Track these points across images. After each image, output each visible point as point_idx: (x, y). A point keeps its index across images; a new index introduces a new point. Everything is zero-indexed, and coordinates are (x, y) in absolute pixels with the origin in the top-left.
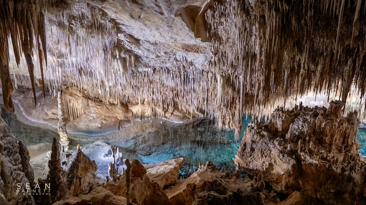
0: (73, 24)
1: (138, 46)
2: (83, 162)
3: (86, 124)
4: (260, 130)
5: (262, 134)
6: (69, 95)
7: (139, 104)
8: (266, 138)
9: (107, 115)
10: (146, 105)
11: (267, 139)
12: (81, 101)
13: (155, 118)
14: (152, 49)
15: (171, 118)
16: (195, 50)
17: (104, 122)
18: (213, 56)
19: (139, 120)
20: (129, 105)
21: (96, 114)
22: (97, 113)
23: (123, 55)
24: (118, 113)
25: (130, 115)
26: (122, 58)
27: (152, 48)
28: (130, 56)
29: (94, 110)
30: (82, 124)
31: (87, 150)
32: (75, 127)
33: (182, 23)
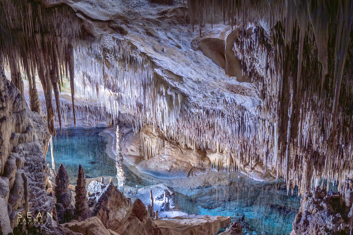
0: (108, 58)
1: (181, 84)
2: (113, 196)
3: (157, 165)
4: (319, 200)
5: (320, 205)
6: (144, 133)
7: (217, 153)
8: (324, 212)
9: (179, 158)
10: (224, 155)
11: (326, 213)
12: (156, 140)
13: (235, 171)
14: (197, 88)
15: (251, 173)
16: (240, 91)
17: (174, 166)
18: (261, 100)
19: (216, 170)
20: (207, 152)
21: (168, 156)
22: (170, 155)
23: (169, 93)
24: (192, 159)
25: (206, 163)
26: (169, 95)
27: (196, 86)
28: (176, 94)
29: (168, 151)
30: (152, 165)
31: (144, 190)
32: (147, 165)
33: (206, 59)
